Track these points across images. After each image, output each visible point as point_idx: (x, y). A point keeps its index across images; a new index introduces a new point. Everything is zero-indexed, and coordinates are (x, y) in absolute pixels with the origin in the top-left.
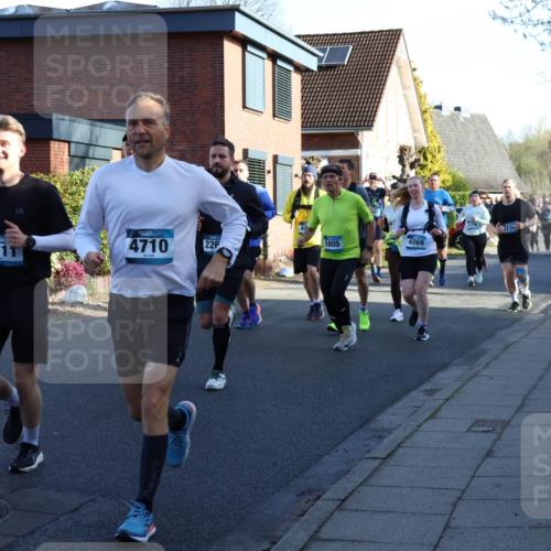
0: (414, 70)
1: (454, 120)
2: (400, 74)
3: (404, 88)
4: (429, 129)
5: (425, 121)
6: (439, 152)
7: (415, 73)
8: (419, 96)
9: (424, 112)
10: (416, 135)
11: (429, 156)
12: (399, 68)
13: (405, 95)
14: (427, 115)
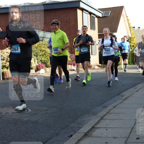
0: (127, 17)
1: (138, 31)
2: (123, 18)
3: (125, 21)
4: (132, 32)
5: (130, 30)
6: (134, 38)
7: (128, 18)
8: (129, 24)
9: (130, 28)
10: (128, 34)
11: (132, 39)
12: (123, 16)
13: (125, 23)
14: (131, 29)
